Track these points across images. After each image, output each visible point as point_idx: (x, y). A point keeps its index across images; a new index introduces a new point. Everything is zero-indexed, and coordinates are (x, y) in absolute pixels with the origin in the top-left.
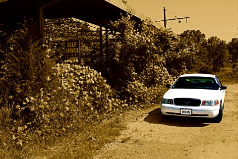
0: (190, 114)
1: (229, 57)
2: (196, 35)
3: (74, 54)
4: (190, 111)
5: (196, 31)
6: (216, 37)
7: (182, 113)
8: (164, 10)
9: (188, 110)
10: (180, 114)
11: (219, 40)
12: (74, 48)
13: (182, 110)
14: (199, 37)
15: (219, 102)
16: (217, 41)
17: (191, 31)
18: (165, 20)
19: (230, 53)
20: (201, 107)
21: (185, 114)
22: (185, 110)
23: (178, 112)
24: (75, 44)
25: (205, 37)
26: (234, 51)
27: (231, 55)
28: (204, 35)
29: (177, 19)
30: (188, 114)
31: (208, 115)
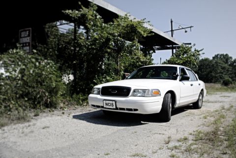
0: (114, 107)
2: (224, 58)
3: (26, 43)
4: (114, 103)
5: (225, 54)
7: (105, 106)
8: (172, 22)
9: (111, 102)
10: (103, 107)
12: (26, 37)
13: (105, 102)
14: (227, 59)
17: (221, 55)
18: (172, 31)
20: (130, 98)
21: (108, 107)
22: (108, 102)
23: (101, 104)
24: (27, 34)
28: (231, 58)
29: (183, 28)
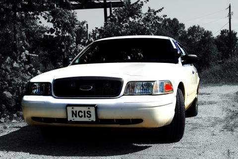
0: (93, 118)
1: (218, 55)
2: (171, 26)
4: (92, 110)
5: (172, 19)
6: (199, 27)
7: (70, 118)
9: (86, 109)
10: (65, 120)
11: (203, 30)
13: (70, 109)
14: (175, 28)
15: (175, 87)
16: (201, 32)
17: (166, 21)
19: (219, 50)
20: (123, 100)
21: (78, 119)
22: (77, 109)
23: (60, 114)
25: (184, 28)
26: (223, 48)
27: (220, 53)
28: (182, 25)
30: (87, 119)
31: (140, 121)
